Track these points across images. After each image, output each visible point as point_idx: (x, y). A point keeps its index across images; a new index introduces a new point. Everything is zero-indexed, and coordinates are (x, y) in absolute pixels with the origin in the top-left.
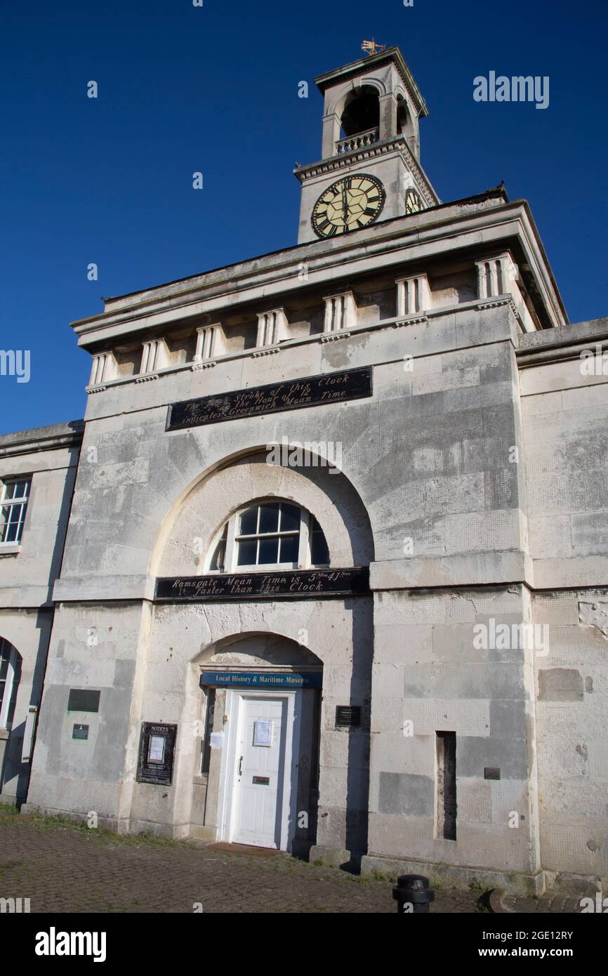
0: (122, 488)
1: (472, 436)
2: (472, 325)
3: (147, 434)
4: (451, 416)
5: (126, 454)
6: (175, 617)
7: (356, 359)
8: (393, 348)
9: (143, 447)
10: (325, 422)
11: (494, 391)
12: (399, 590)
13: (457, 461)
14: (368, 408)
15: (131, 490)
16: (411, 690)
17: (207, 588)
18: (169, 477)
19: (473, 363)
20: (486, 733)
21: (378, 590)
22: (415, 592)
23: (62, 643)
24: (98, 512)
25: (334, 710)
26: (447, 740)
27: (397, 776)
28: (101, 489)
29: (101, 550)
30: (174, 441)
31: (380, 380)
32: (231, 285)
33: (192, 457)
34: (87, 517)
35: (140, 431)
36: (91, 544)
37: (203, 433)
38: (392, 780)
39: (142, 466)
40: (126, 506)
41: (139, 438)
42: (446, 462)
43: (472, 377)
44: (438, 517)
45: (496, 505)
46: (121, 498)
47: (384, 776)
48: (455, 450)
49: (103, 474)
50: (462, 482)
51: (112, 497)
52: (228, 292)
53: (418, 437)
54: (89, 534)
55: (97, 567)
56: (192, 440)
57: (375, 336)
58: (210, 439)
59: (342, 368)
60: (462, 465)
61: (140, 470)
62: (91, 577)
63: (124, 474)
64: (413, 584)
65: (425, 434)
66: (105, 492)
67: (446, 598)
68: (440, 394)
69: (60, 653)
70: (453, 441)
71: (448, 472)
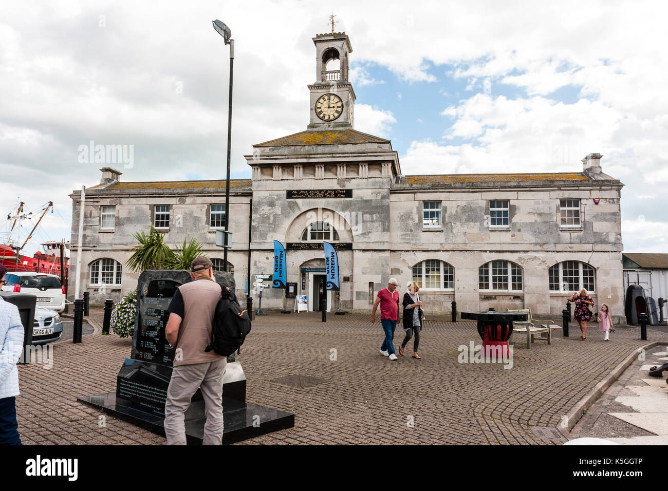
0: (271, 215)
1: (378, 213)
2: (380, 182)
3: (278, 199)
4: (373, 207)
5: (272, 204)
6: (294, 254)
7: (348, 186)
8: (358, 185)
9: (278, 203)
10: (339, 203)
11: (385, 202)
12: (360, 250)
13: (375, 219)
14: (351, 201)
15: (275, 216)
16: (363, 273)
17: (304, 246)
18: (289, 213)
19: (380, 193)
20: (381, 282)
21: (355, 250)
22: (364, 250)
23: (255, 262)
24: (263, 222)
25: (343, 278)
26: (371, 284)
27: (360, 292)
28: (264, 215)
29: (267, 234)
30: (289, 202)
31: (355, 193)
32: (308, 156)
33: (296, 208)
34: (259, 223)
35: (276, 197)
36: (262, 232)
37: (300, 201)
38: (358, 293)
39: (278, 209)
40: (274, 221)
41: (276, 200)
42: (372, 219)
43: (379, 197)
44: (370, 232)
45: (384, 231)
46: (272, 219)
47: (357, 292)
48: (374, 216)
49: (263, 210)
50: (376, 224)
51: (268, 218)
52: (306, 158)
53: (365, 211)
54: (261, 229)
55: (266, 239)
56: (296, 203)
57: (353, 180)
58: (302, 203)
59: (344, 188)
60: (376, 220)
61: (278, 210)
62: (265, 242)
63: (272, 211)
64: (364, 249)
65: (367, 211)
66: (265, 216)
67: (372, 252)
68: (371, 200)
69: (255, 264)
70: (374, 213)
71: (372, 221)
